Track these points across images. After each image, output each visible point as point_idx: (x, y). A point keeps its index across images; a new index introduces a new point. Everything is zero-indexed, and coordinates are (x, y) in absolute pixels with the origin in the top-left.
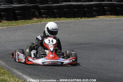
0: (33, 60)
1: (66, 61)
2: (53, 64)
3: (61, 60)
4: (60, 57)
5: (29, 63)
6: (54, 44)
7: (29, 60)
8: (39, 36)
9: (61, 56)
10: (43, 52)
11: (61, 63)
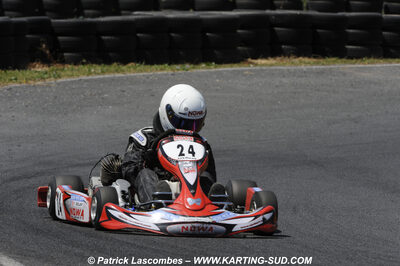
0: (128, 214)
1: (243, 222)
2: (197, 232)
3: (225, 217)
4: (221, 207)
5: (111, 225)
6: (197, 162)
7: (111, 217)
8: (139, 132)
9: (226, 204)
10: (161, 189)
11: (223, 228)
